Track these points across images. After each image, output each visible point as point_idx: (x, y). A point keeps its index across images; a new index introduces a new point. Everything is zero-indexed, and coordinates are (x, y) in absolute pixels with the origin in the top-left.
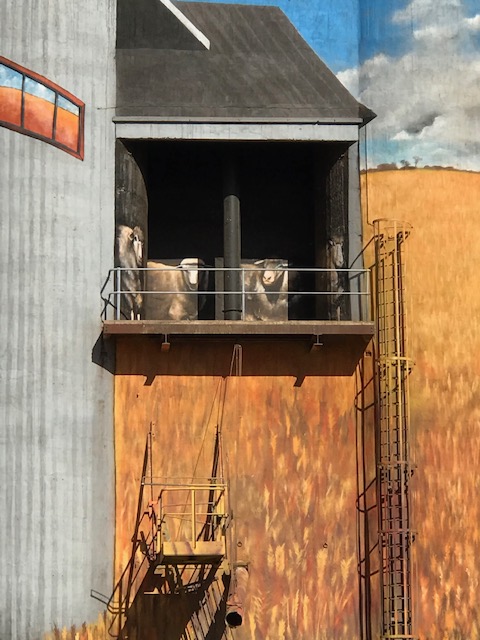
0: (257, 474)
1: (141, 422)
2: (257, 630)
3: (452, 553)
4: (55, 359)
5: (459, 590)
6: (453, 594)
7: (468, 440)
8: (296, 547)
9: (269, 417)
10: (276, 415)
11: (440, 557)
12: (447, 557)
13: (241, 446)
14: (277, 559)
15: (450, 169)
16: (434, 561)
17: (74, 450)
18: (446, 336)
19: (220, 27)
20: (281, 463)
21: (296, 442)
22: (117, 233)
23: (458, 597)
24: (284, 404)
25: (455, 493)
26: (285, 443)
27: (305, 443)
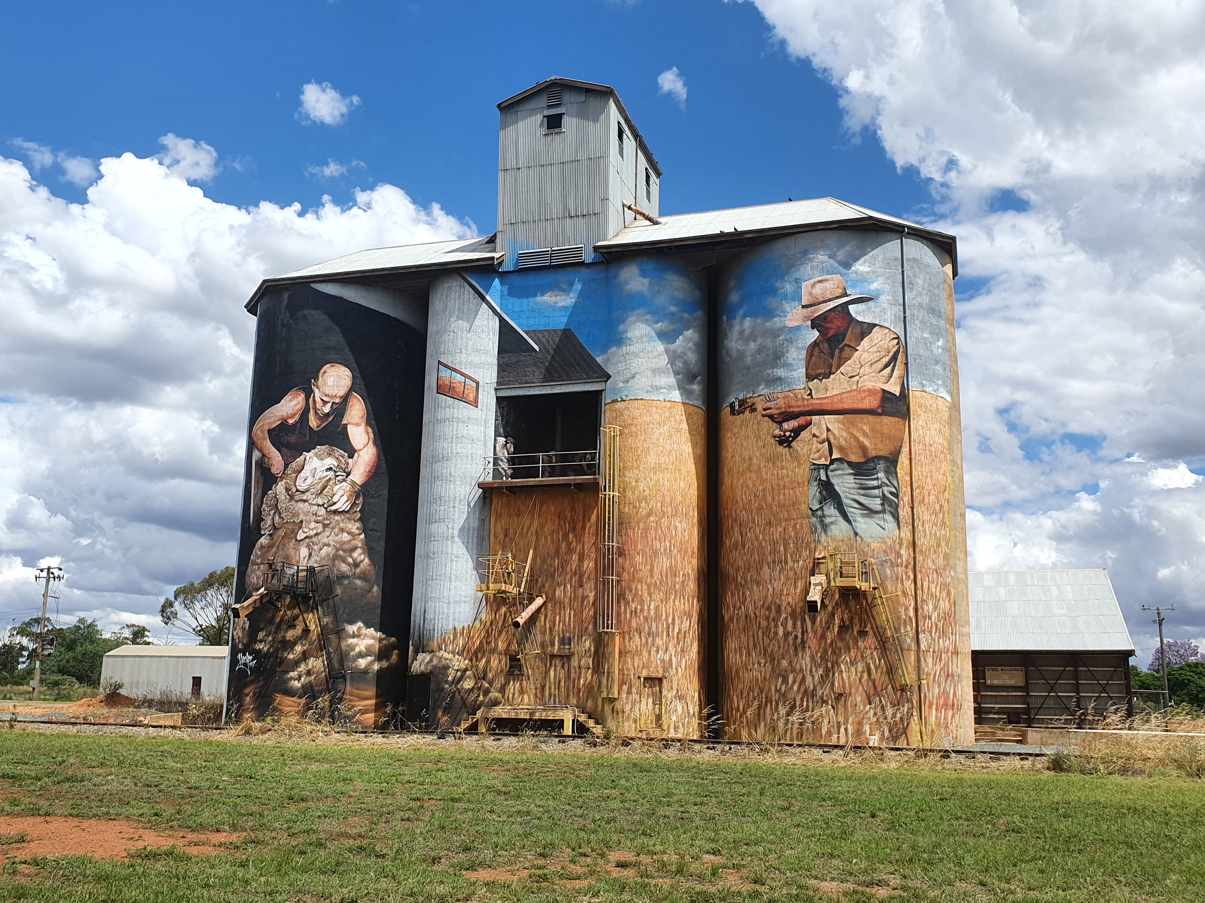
0: (552, 552)
1: (502, 528)
2: (550, 628)
3: (636, 589)
4: (460, 500)
5: (639, 607)
6: (636, 609)
7: (646, 533)
8: (569, 586)
9: (559, 524)
10: (562, 523)
11: (631, 591)
12: (634, 591)
13: (546, 538)
14: (560, 592)
15: (642, 399)
16: (627, 592)
17: (468, 542)
18: (637, 482)
19: (544, 340)
20: (564, 546)
21: (571, 536)
22: (495, 440)
23: (638, 611)
25: (639, 559)
26: (566, 536)
27: (575, 536)
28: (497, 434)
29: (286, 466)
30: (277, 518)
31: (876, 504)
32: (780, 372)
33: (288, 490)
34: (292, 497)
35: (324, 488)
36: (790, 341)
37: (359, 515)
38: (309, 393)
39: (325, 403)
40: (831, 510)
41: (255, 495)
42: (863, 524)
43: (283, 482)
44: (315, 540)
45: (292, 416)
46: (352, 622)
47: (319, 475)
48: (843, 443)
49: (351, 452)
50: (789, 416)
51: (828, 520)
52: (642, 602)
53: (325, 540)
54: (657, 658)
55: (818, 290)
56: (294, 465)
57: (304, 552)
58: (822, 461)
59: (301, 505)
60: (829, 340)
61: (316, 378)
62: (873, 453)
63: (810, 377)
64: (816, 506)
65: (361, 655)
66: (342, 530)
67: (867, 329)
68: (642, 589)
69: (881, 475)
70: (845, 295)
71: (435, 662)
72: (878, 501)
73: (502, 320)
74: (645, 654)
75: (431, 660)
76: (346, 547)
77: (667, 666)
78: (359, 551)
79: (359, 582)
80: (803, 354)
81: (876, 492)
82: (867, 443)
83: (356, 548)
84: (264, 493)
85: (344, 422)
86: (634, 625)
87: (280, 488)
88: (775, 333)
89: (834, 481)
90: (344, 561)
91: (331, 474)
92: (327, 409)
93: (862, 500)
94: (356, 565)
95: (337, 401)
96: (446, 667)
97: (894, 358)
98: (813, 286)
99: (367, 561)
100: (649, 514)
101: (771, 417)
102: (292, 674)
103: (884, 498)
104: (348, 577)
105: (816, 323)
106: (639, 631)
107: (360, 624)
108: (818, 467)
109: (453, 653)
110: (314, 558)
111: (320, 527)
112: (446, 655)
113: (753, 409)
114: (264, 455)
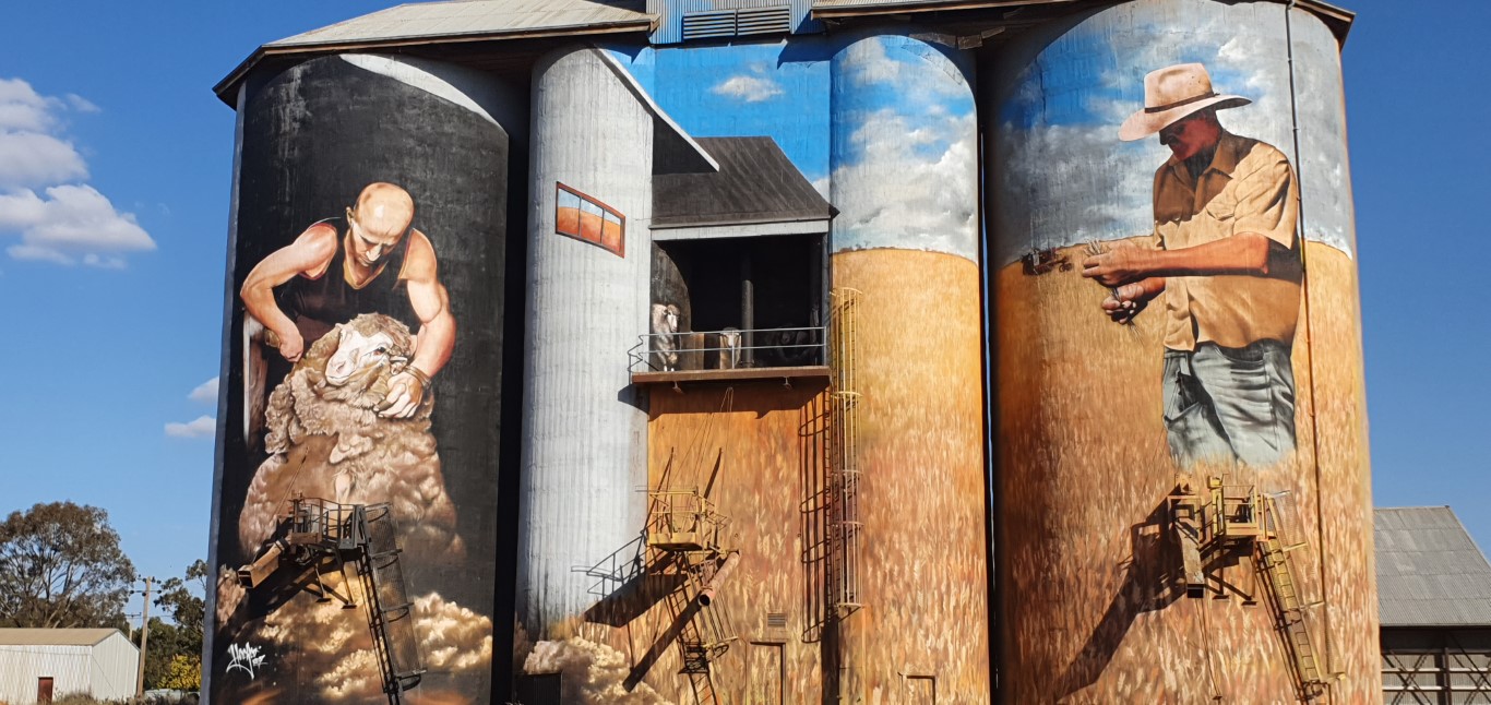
0: (750, 483)
1: (666, 446)
2: (749, 600)
3: (890, 540)
4: (601, 402)
5: (896, 568)
6: (891, 571)
7: (904, 454)
8: (779, 537)
9: (759, 439)
10: (764, 438)
11: (882, 542)
12: (887, 543)
13: (739, 462)
14: (764, 546)
15: (892, 248)
16: (877, 546)
17: (614, 468)
18: (887, 375)
19: (727, 154)
20: (768, 474)
21: (779, 458)
22: (652, 309)
23: (895, 573)
24: (770, 430)
25: (894, 494)
27: (786, 458)
28: (655, 300)
29: (307, 345)
30: (294, 429)
31: (1263, 411)
32: (1112, 210)
33: (311, 383)
34: (319, 396)
35: (372, 381)
36: (1127, 162)
37: (428, 425)
38: (342, 229)
39: (370, 245)
40: (1198, 421)
41: (252, 392)
42: (1244, 438)
43: (303, 371)
44: (360, 463)
45: (316, 266)
46: (423, 594)
47: (364, 359)
48: (1213, 318)
49: (414, 324)
50: (1127, 277)
51: (1194, 435)
52: (900, 560)
53: (377, 464)
54: (926, 645)
55: (1169, 86)
56: (320, 343)
57: (342, 481)
58: (1183, 346)
59: (335, 407)
60: (1188, 162)
61: (354, 204)
62: (1257, 334)
63: (1161, 218)
64: (1176, 414)
65: (437, 645)
66: (404, 448)
67: (1243, 147)
68: (902, 543)
69: (1269, 367)
70: (1210, 94)
71: (567, 654)
72: (1267, 407)
73: (658, 121)
74: (908, 640)
75: (560, 652)
76: (412, 474)
77: (940, 658)
78: (430, 481)
79: (431, 530)
80: (1149, 183)
81: (1263, 393)
82: (1248, 318)
83: (425, 477)
84: (269, 388)
85: (402, 276)
86: (889, 595)
87: (297, 380)
88: (1100, 151)
89: (1202, 375)
90: (408, 496)
91: (383, 358)
92: (373, 255)
93: (1244, 404)
94: (427, 502)
95: (390, 242)
96: (587, 663)
97: (1283, 192)
98: (1162, 78)
99: (443, 496)
100: (908, 426)
101: (1099, 278)
102: (328, 677)
103: (1274, 401)
104: (415, 523)
105: (1169, 136)
106: (898, 603)
107: (435, 596)
108: (1175, 355)
109: (597, 640)
110: (361, 491)
111: (368, 445)
112: (585, 643)
113: (1066, 265)
114: (266, 328)
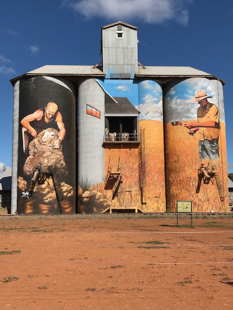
0: (125, 162)
1: (109, 155)
2: (125, 183)
3: (151, 173)
6: (152, 178)
7: (153, 157)
8: (130, 172)
10: (127, 154)
15: (151, 120)
17: (100, 159)
18: (150, 143)
19: (119, 100)
20: (128, 161)
27: (131, 158)
29: (38, 134)
30: (35, 150)
31: (214, 151)
32: (189, 115)
33: (39, 141)
34: (41, 144)
35: (51, 141)
36: (192, 107)
38: (44, 111)
40: (205, 153)
41: (25, 143)
42: (212, 156)
43: (37, 139)
44: (49, 157)
45: (39, 118)
47: (49, 137)
48: (207, 135)
49: (59, 130)
50: (192, 127)
51: (204, 155)
53: (52, 157)
54: (158, 191)
55: (200, 93)
57: (46, 161)
58: (202, 140)
59: (44, 146)
60: (203, 107)
61: (46, 106)
62: (214, 138)
63: (198, 117)
64: (201, 151)
66: (57, 154)
67: (211, 105)
69: (215, 144)
70: (206, 96)
72: (215, 150)
73: (106, 94)
75: (90, 193)
76: (59, 159)
77: (160, 194)
78: (62, 161)
79: (63, 170)
81: (214, 148)
82: (212, 135)
84: (29, 142)
85: (56, 121)
88: (188, 104)
89: (205, 145)
90: (59, 164)
91: (53, 137)
92: (50, 116)
93: (212, 150)
94: (62, 165)
95: (54, 114)
96: (96, 195)
97: (217, 113)
98: (198, 92)
101: (187, 127)
102: (45, 198)
103: (216, 150)
104: (60, 169)
105: (199, 102)
107: (64, 183)
108: (201, 141)
110: (50, 162)
111: (51, 154)
112: (95, 192)
113: (181, 124)
